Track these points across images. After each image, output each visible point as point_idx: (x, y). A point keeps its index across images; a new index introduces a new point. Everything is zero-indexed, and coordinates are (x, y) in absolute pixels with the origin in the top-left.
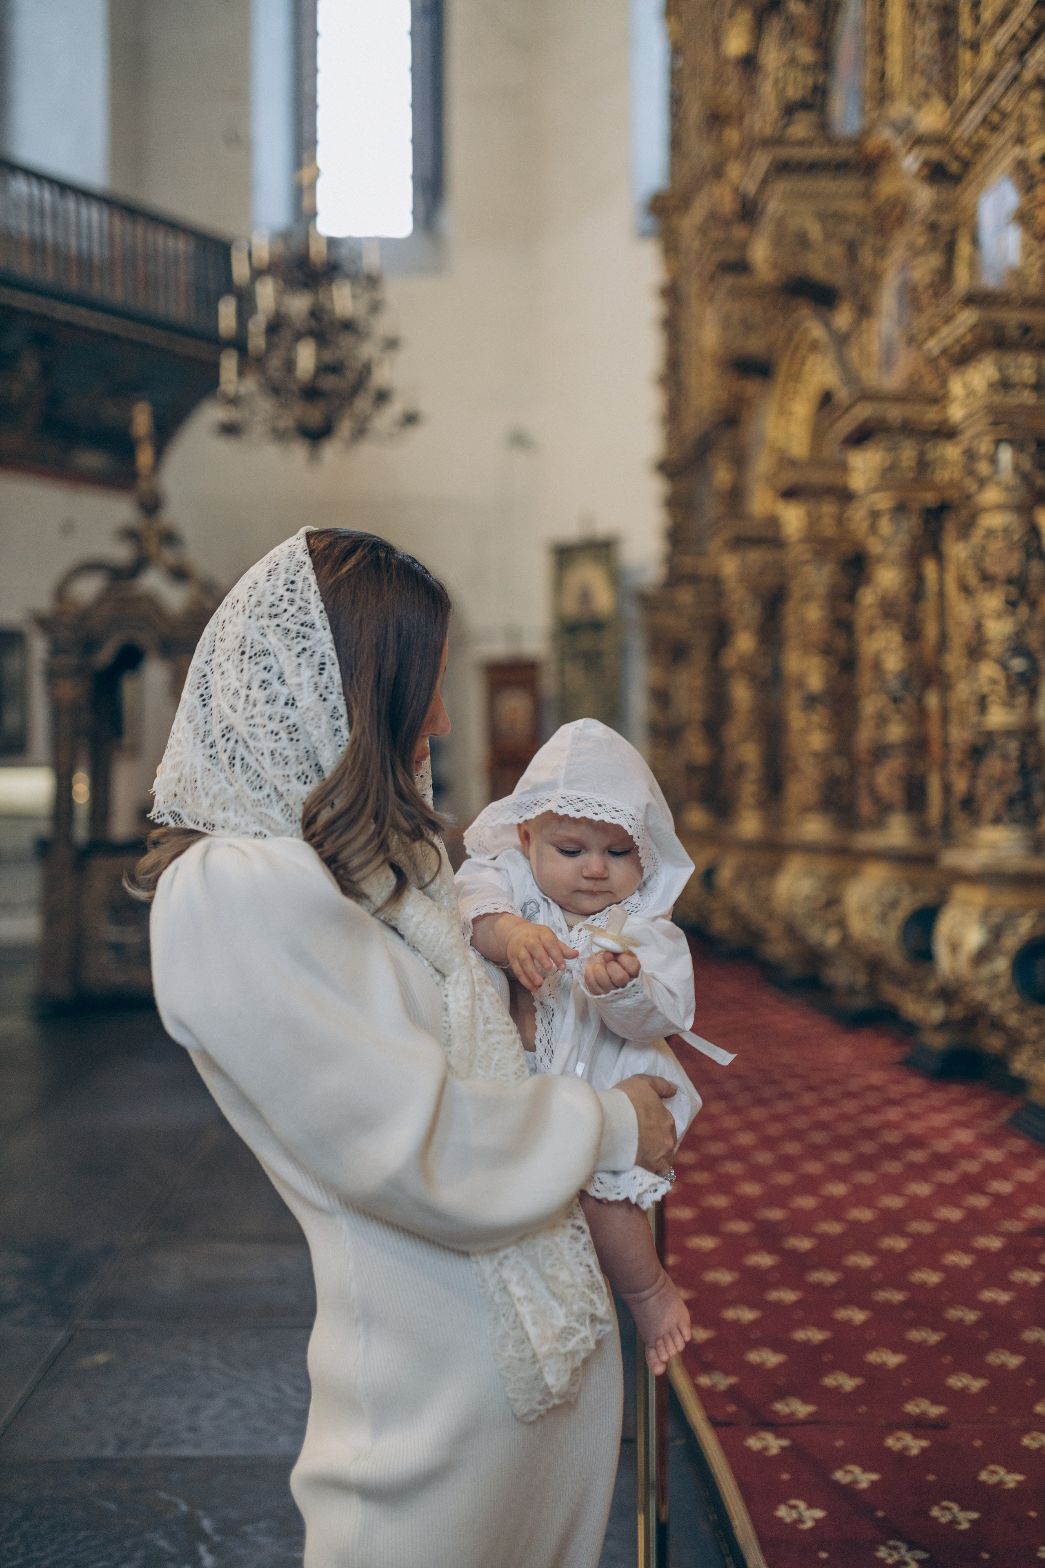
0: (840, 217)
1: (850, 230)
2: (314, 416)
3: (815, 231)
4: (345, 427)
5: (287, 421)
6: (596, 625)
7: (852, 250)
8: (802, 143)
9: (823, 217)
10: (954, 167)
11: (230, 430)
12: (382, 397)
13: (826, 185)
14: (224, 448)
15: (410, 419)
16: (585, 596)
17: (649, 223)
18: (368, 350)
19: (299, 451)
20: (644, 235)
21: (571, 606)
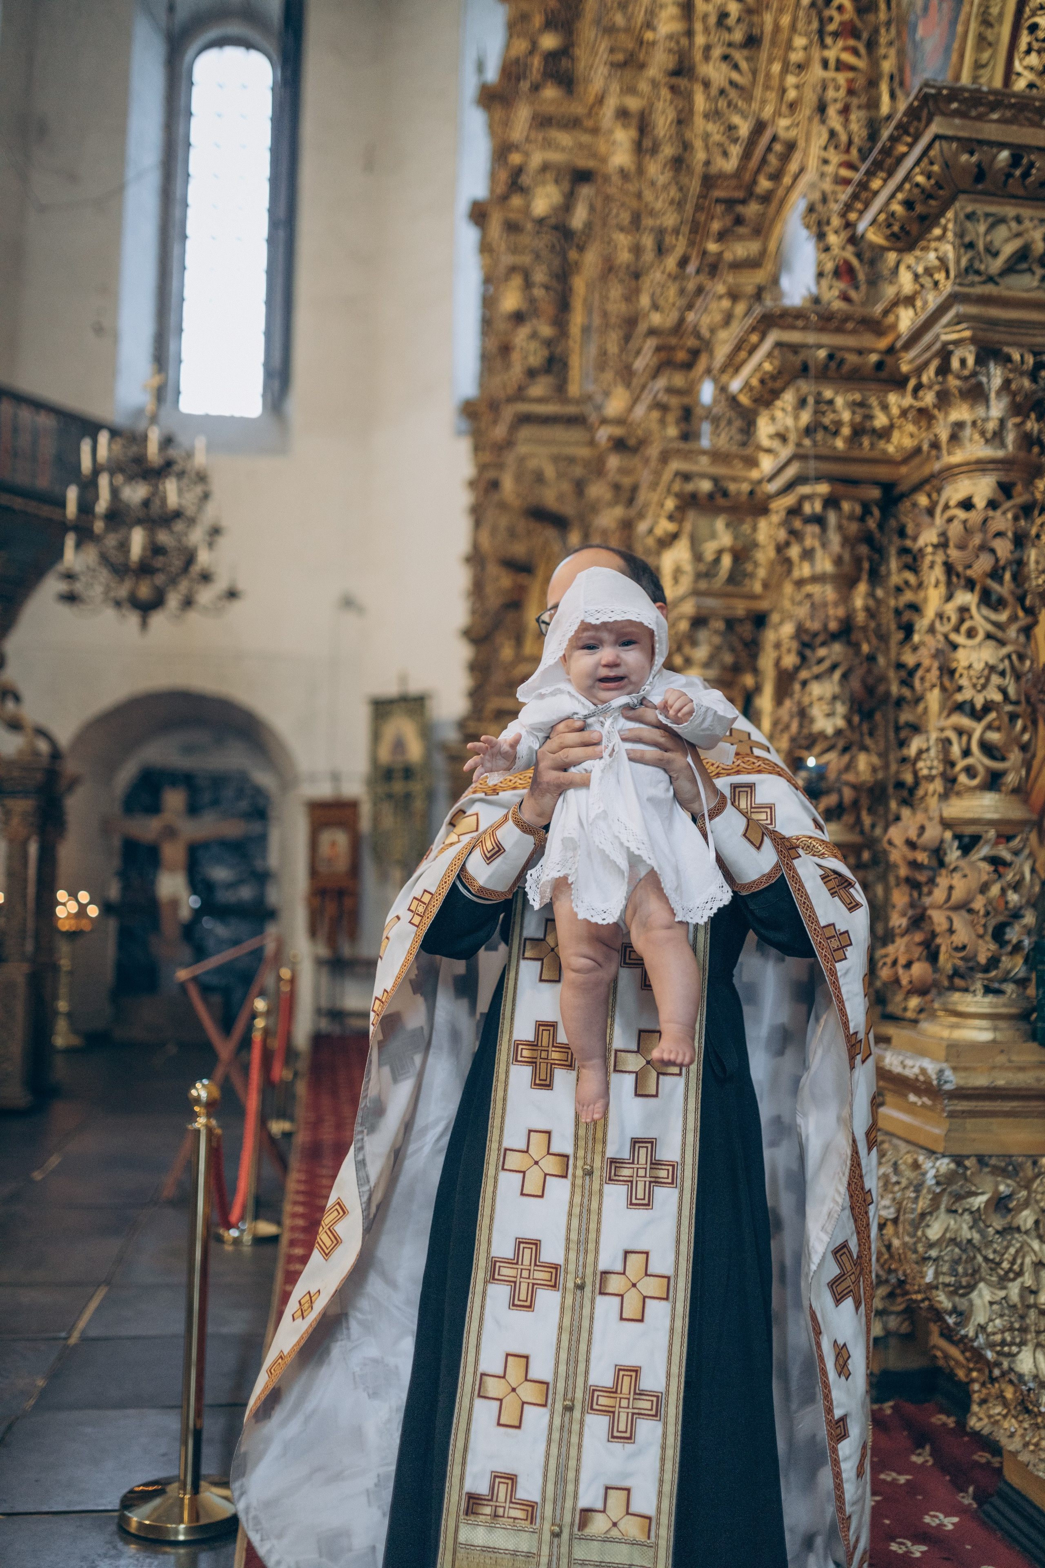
0: (571, 460)
1: (578, 471)
2: (144, 591)
3: (550, 472)
4: (173, 600)
5: (123, 591)
6: (408, 773)
7: (580, 487)
8: (540, 400)
9: (556, 459)
10: (632, 442)
11: (71, 598)
12: (206, 577)
13: (559, 433)
14: (64, 610)
15: (232, 594)
16: (399, 746)
17: (464, 425)
18: (196, 536)
19: (133, 619)
20: (460, 433)
21: (385, 755)
